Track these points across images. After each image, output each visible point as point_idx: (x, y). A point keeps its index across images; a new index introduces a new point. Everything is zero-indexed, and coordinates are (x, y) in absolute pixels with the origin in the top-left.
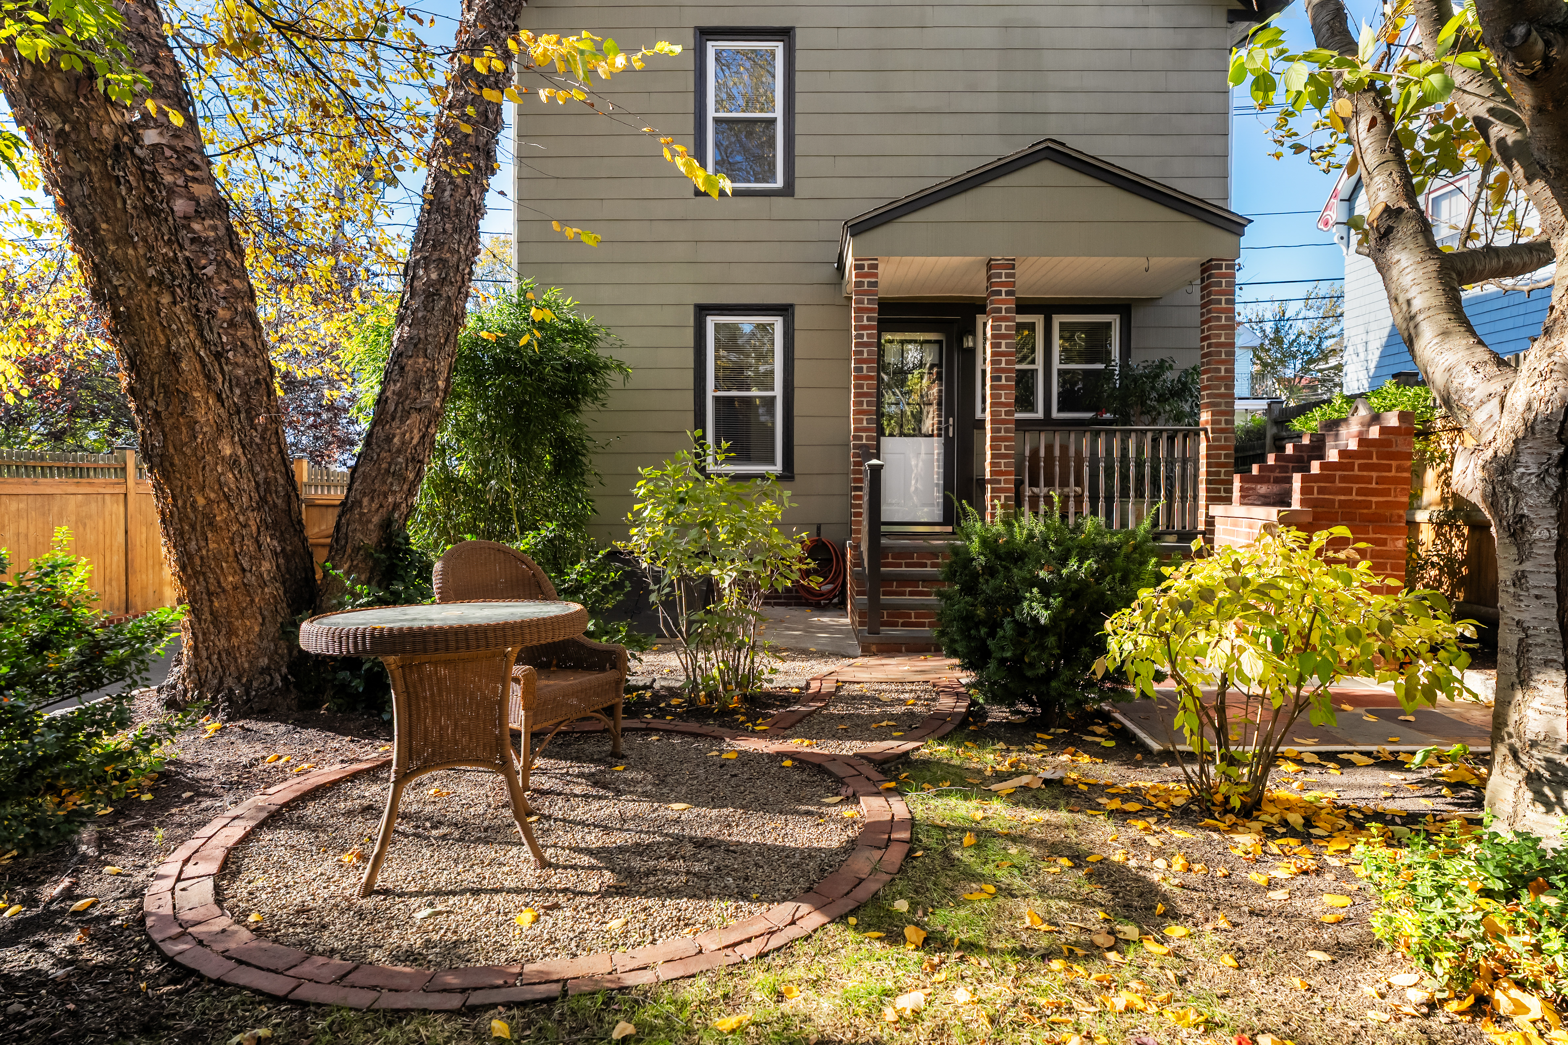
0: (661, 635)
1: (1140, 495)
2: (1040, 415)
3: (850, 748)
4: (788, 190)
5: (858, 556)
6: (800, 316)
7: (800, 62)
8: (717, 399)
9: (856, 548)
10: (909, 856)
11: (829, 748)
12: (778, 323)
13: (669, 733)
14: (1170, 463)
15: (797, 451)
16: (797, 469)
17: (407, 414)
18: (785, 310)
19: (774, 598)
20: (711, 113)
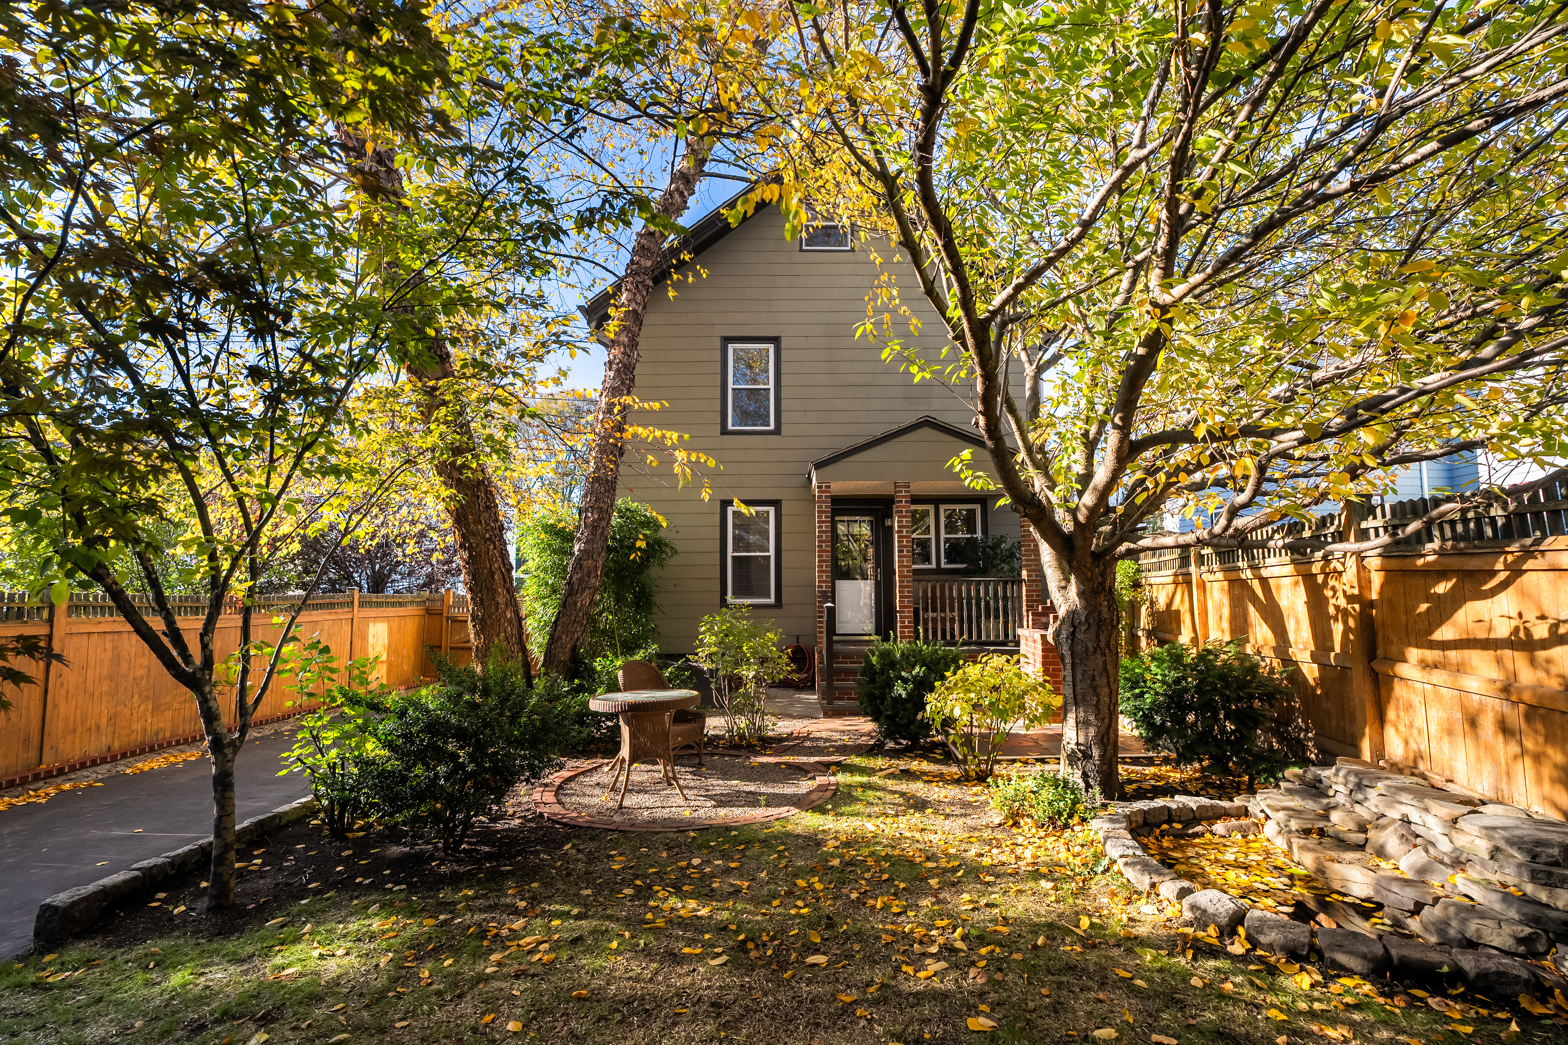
0: (714, 706)
1: (988, 617)
2: (934, 566)
3: (813, 759)
4: (777, 431)
5: (821, 658)
6: (784, 505)
7: (784, 356)
8: (734, 558)
9: (820, 653)
10: (835, 794)
11: (804, 759)
12: (772, 510)
13: (723, 755)
14: (1005, 598)
15: (784, 590)
16: (784, 601)
17: (584, 590)
18: (776, 503)
19: (774, 685)
20: (731, 386)
